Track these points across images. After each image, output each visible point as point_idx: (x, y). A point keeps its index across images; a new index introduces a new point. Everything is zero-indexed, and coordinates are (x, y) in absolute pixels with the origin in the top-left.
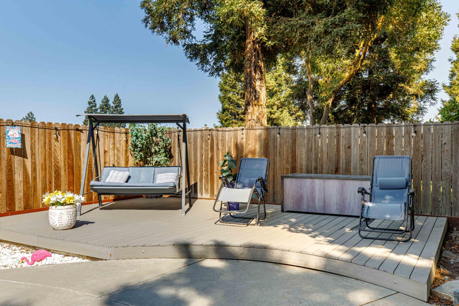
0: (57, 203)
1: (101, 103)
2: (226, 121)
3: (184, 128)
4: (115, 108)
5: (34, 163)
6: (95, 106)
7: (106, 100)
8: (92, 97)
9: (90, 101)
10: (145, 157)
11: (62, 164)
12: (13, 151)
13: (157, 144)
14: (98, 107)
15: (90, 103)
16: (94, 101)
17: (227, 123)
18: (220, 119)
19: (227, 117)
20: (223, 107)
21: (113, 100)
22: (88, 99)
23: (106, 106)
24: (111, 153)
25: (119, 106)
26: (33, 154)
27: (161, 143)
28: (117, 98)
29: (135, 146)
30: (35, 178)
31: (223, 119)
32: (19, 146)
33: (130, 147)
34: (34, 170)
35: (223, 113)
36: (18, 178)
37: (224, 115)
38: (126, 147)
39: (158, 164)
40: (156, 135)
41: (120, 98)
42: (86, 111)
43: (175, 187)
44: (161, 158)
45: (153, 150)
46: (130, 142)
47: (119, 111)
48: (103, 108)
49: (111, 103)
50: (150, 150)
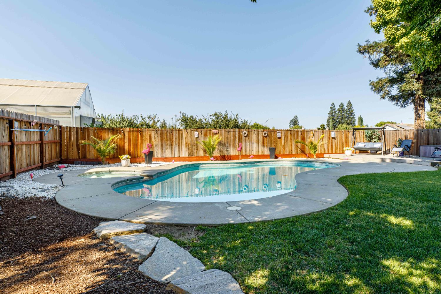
0: (348, 150)
1: (339, 108)
2: (433, 117)
3: (384, 131)
4: (348, 110)
5: (337, 141)
6: (335, 110)
7: (342, 105)
8: (333, 104)
9: (331, 106)
10: (370, 140)
11: (344, 141)
12: (333, 138)
13: (375, 135)
14: (336, 110)
15: (331, 108)
16: (334, 107)
17: (434, 118)
18: (429, 115)
19: (434, 114)
20: (431, 107)
21: (347, 105)
22: (330, 105)
23: (342, 109)
24: (358, 138)
25: (351, 108)
26: (337, 139)
27: (376, 135)
28: (349, 103)
29: (367, 136)
30: (337, 145)
31: (431, 116)
32: (334, 137)
33: (365, 136)
34: (337, 143)
35: (431, 111)
36: (334, 145)
37: (432, 112)
38: (363, 136)
39: (375, 142)
40: (374, 132)
41: (352, 103)
42: (329, 113)
43: (380, 148)
44: (376, 140)
45: (373, 138)
46: (365, 135)
47: (351, 112)
48: (340, 111)
49: (345, 107)
50: (372, 137)
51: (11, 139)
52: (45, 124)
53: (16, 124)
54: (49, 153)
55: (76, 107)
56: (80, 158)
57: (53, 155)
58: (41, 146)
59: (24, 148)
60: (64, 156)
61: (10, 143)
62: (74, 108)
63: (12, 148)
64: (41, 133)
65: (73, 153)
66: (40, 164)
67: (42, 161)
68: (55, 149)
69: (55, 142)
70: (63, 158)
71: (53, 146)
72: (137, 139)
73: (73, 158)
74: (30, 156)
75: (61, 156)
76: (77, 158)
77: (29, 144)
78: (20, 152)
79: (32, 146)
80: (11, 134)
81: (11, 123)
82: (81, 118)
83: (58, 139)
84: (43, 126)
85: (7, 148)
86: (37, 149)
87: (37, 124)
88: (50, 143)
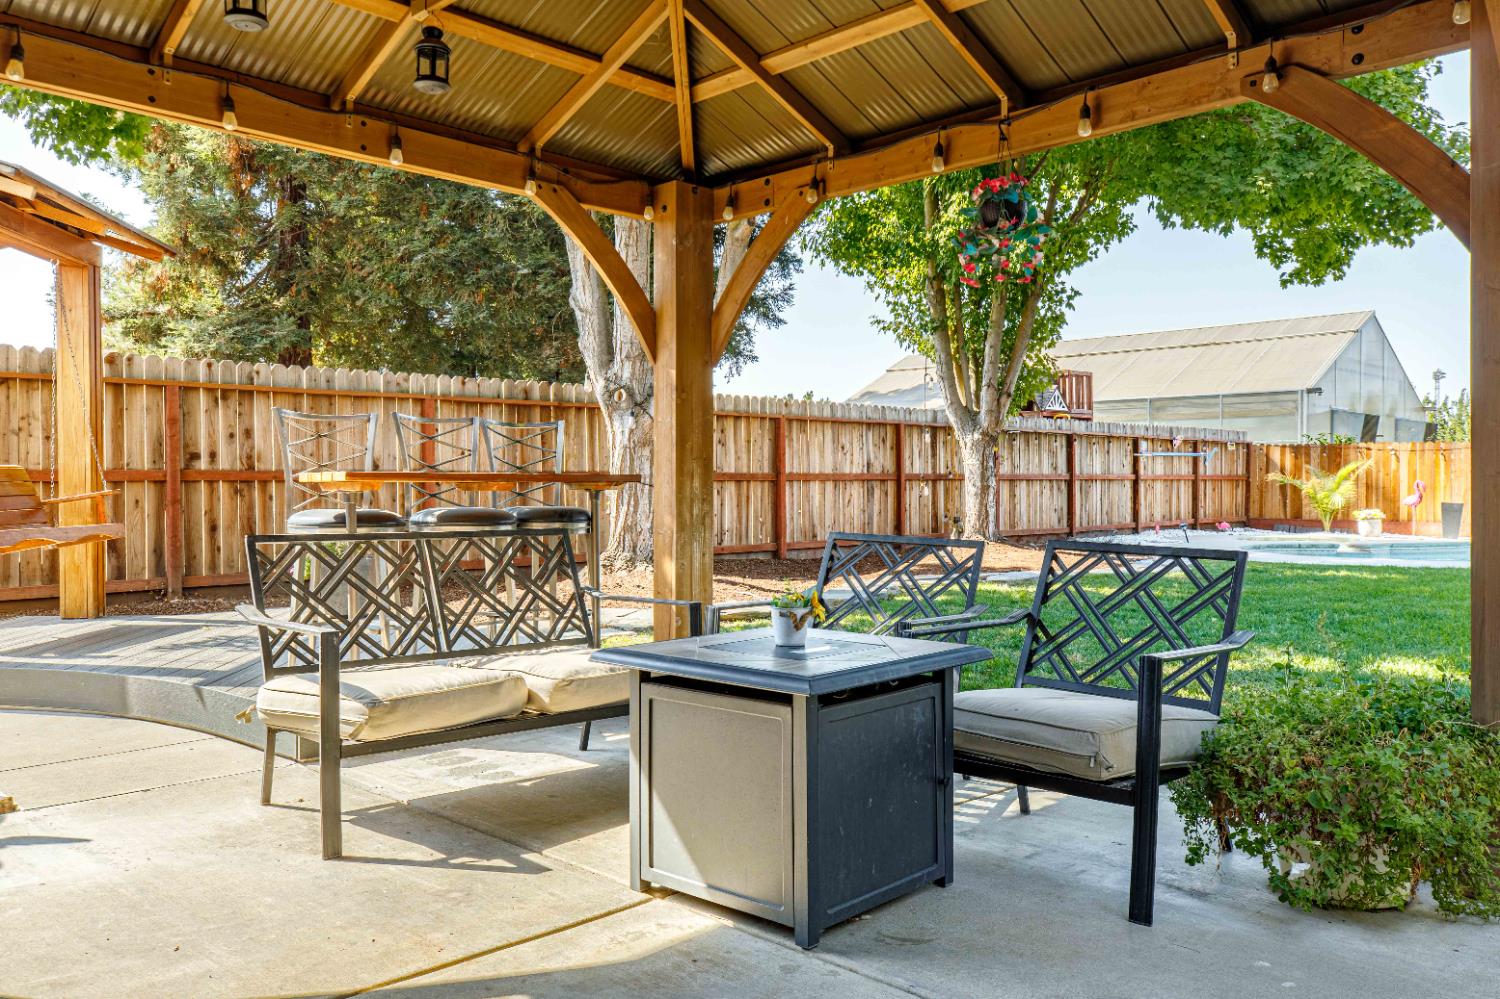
51: (1135, 471)
52: (1205, 443)
53: (1143, 445)
54: (1214, 503)
55: (1310, 391)
56: (1289, 517)
57: (1225, 508)
58: (1195, 484)
59: (1159, 486)
60: (1254, 513)
61: (1133, 477)
62: (1305, 395)
63: (1135, 484)
64: (1195, 460)
65: (1274, 508)
66: (1192, 521)
67: (1195, 514)
68: (1233, 496)
69: (1233, 479)
70: (1251, 515)
71: (1226, 487)
72: (1434, 475)
73: (1274, 517)
74: (1170, 501)
75: (1247, 510)
76: (1282, 516)
77: (1170, 480)
78: (1149, 493)
79: (1175, 484)
80: (1136, 461)
81: (1136, 443)
82: (1335, 416)
83: (1240, 473)
84: (1200, 446)
85: (1128, 485)
86: (1185, 492)
87: (1185, 442)
88: (1217, 480)
